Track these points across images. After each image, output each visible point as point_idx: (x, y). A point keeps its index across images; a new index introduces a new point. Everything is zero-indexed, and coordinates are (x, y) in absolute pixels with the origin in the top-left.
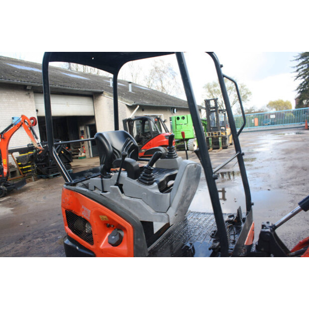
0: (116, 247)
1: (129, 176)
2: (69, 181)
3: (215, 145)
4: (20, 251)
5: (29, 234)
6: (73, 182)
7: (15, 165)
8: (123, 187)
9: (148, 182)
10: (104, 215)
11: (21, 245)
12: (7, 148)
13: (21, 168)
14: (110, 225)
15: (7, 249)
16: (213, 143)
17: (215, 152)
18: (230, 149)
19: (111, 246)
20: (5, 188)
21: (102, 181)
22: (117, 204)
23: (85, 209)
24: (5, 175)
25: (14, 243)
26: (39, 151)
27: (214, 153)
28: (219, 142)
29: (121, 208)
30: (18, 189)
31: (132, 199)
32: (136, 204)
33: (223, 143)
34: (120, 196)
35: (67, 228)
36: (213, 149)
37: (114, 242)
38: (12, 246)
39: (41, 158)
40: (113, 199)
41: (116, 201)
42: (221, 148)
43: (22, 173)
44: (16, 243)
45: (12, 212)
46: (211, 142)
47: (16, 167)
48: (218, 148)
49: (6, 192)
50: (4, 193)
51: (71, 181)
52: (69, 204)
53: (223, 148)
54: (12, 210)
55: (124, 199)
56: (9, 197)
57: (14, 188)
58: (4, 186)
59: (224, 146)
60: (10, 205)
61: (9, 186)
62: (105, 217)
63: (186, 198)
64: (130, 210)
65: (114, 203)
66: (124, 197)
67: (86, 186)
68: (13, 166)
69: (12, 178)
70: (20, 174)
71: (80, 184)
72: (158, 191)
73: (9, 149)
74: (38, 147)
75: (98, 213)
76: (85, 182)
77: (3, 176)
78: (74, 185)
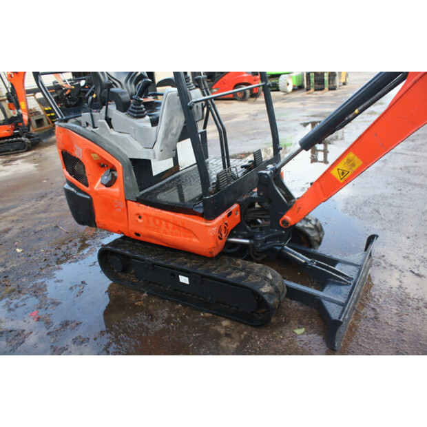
0: (109, 189)
1: (118, 108)
2: (60, 117)
3: (318, 84)
4: (40, 208)
5: (52, 192)
6: (64, 118)
7: (41, 111)
8: (112, 122)
9: (135, 115)
10: (94, 153)
11: (42, 202)
12: (23, 87)
13: (49, 115)
14: (103, 165)
15: (27, 206)
16: (315, 81)
17: (316, 94)
18: (340, 91)
19: (105, 188)
20: (27, 140)
21: (92, 115)
22: (106, 140)
23: (77, 147)
24: (26, 123)
25: (34, 201)
26: (66, 90)
27: (314, 96)
28: (324, 80)
29: (110, 144)
30: (44, 141)
31: (120, 134)
32: (124, 140)
33: (331, 82)
34: (108, 132)
35: (65, 170)
36: (316, 90)
37: (105, 182)
38: (33, 204)
39: (74, 101)
40: (103, 136)
41: (105, 137)
42: (326, 88)
43: (50, 122)
44: (37, 201)
45: (35, 169)
46: (312, 80)
47: (42, 113)
48: (322, 89)
49: (30, 146)
50: (27, 147)
51: (62, 117)
52: (63, 143)
53: (330, 89)
54: (36, 167)
55: (112, 135)
56: (33, 152)
57: (39, 140)
58: (27, 137)
59: (331, 85)
60: (34, 161)
61: (32, 137)
62: (96, 155)
63: (170, 131)
64: (119, 147)
65: (104, 139)
66: (113, 132)
67: (79, 123)
68: (37, 113)
69: (40, 128)
70: (49, 123)
71: (73, 120)
72: (149, 125)
73: (26, 89)
74: (64, 85)
75: (89, 152)
76: (78, 119)
77: (23, 124)
78: (66, 121)
